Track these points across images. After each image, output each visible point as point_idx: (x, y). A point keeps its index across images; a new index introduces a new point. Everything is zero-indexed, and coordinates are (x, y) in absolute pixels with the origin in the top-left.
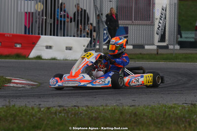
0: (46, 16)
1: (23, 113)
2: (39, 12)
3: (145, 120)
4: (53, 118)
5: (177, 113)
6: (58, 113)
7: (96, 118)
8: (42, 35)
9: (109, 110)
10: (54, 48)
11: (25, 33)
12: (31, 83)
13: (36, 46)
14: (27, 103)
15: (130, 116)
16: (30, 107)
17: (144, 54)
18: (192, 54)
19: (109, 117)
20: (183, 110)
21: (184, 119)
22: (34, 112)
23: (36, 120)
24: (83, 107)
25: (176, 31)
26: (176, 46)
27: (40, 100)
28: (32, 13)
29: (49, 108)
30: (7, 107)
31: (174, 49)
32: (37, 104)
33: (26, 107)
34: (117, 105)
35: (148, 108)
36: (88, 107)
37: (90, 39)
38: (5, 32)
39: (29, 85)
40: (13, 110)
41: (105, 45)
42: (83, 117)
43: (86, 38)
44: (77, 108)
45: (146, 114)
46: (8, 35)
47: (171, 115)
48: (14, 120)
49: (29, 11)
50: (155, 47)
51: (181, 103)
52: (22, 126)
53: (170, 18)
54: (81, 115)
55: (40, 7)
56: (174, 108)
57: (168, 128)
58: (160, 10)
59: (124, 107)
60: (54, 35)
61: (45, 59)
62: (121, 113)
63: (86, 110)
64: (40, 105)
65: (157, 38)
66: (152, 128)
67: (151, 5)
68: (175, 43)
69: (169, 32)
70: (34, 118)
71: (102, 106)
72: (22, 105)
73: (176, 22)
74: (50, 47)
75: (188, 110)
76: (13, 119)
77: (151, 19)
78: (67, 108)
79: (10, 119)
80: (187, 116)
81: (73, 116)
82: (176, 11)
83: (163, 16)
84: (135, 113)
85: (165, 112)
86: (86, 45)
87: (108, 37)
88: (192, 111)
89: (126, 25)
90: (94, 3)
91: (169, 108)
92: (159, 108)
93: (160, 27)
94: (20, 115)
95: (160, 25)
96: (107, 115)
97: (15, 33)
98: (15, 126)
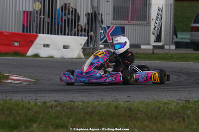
0: (44, 15)
1: (20, 107)
2: (37, 11)
3: (140, 115)
4: (49, 112)
5: (171, 109)
6: (53, 107)
7: (91, 113)
8: (40, 33)
9: (105, 104)
10: (51, 46)
11: (23, 31)
12: (28, 79)
13: (34, 44)
14: (24, 98)
15: (125, 111)
16: (27, 101)
17: (140, 54)
18: (187, 54)
19: (104, 112)
20: (178, 106)
21: (178, 115)
22: (30, 106)
23: (32, 113)
24: (79, 102)
25: (171, 31)
26: (171, 46)
27: (36, 95)
28: (30, 12)
29: (45, 103)
30: (3, 101)
31: (169, 50)
32: (34, 99)
33: (22, 101)
34: (113, 101)
35: (142, 103)
36: (84, 102)
37: (86, 38)
38: (3, 31)
39: (26, 81)
40: (10, 104)
41: (101, 44)
42: (79, 111)
43: (83, 37)
44: (72, 103)
45: (141, 109)
46: (7, 33)
47: (166, 111)
48: (11, 113)
49: (27, 10)
50: (150, 47)
51: (175, 100)
52: (18, 119)
53: (166, 18)
54: (77, 109)
55: (38, 6)
56: (169, 103)
57: (162, 123)
58: (156, 10)
59: (119, 103)
60: (51, 34)
61: (43, 57)
62: (116, 107)
63: (82, 105)
64: (36, 99)
65: (153, 38)
66: (146, 123)
67: (148, 6)
68: (171, 43)
69: (165, 32)
70: (30, 111)
71: (97, 101)
72: (19, 99)
73: (172, 22)
74: (48, 46)
75: (182, 106)
76: (9, 113)
77: (147, 19)
78: (63, 103)
79: (6, 112)
80: (181, 111)
81: (68, 110)
82: (172, 12)
83: (159, 17)
84: (130, 108)
85: (160, 107)
86: (83, 44)
87: (105, 36)
88: (186, 106)
89: (123, 24)
90: (91, 3)
91: (164, 104)
92: (154, 104)
93: (156, 27)
94: (16, 109)
95: (156, 25)
96: (102, 110)
97: (13, 31)
98: (11, 119)
